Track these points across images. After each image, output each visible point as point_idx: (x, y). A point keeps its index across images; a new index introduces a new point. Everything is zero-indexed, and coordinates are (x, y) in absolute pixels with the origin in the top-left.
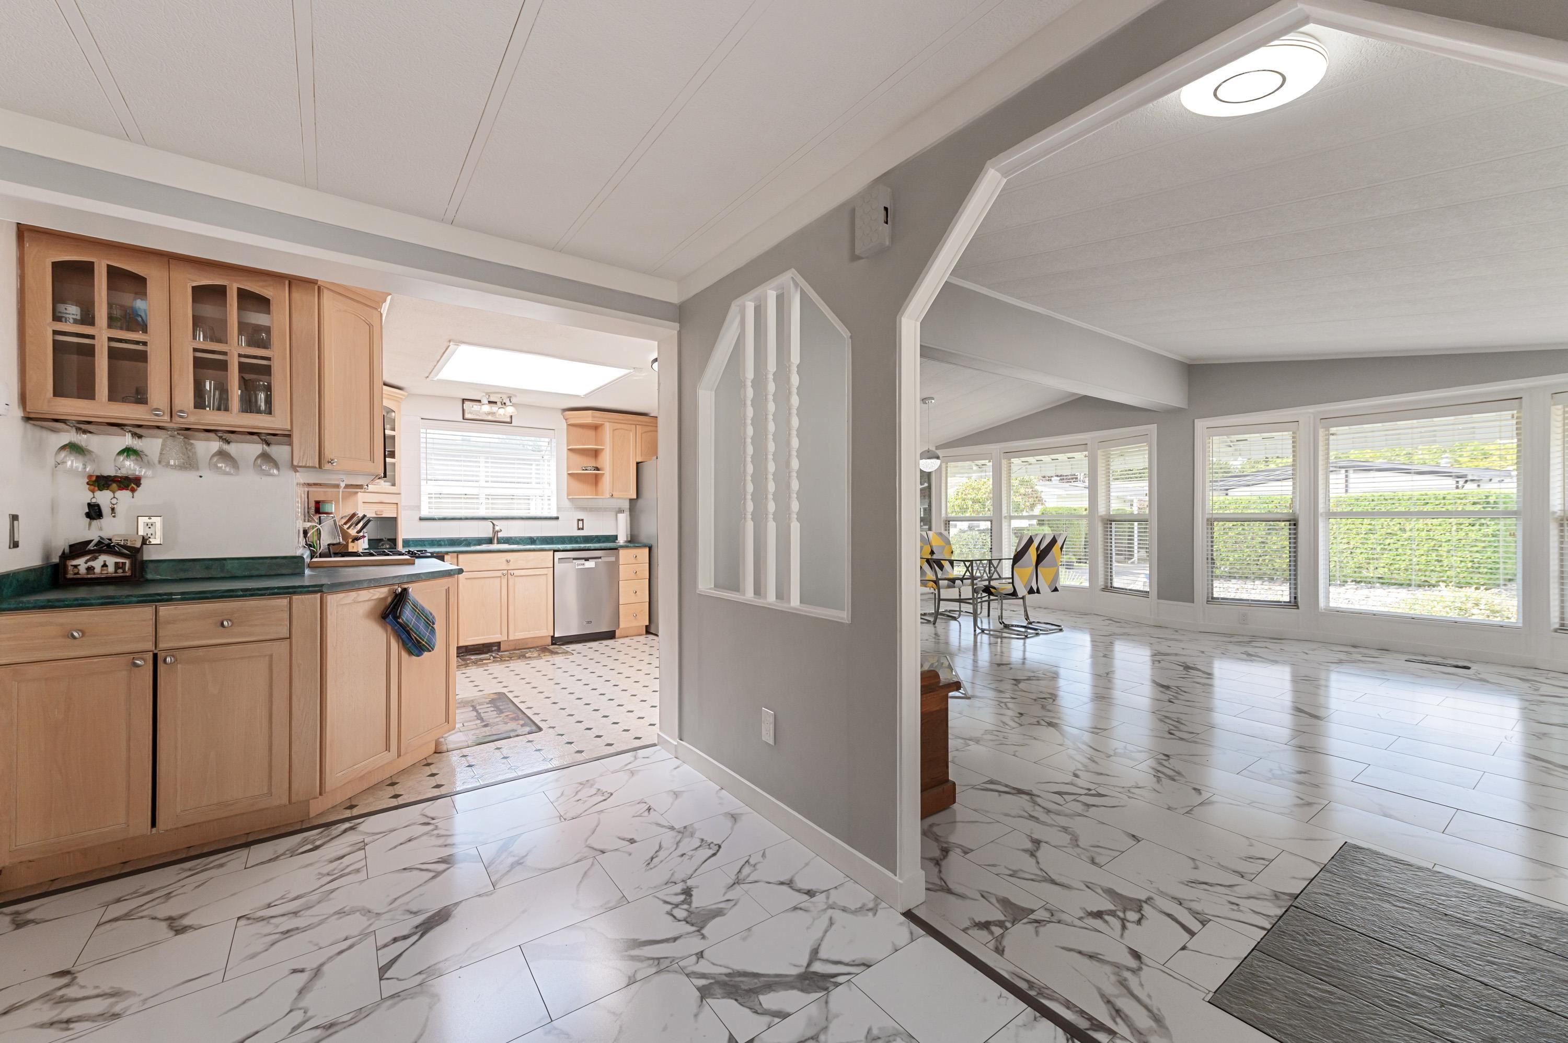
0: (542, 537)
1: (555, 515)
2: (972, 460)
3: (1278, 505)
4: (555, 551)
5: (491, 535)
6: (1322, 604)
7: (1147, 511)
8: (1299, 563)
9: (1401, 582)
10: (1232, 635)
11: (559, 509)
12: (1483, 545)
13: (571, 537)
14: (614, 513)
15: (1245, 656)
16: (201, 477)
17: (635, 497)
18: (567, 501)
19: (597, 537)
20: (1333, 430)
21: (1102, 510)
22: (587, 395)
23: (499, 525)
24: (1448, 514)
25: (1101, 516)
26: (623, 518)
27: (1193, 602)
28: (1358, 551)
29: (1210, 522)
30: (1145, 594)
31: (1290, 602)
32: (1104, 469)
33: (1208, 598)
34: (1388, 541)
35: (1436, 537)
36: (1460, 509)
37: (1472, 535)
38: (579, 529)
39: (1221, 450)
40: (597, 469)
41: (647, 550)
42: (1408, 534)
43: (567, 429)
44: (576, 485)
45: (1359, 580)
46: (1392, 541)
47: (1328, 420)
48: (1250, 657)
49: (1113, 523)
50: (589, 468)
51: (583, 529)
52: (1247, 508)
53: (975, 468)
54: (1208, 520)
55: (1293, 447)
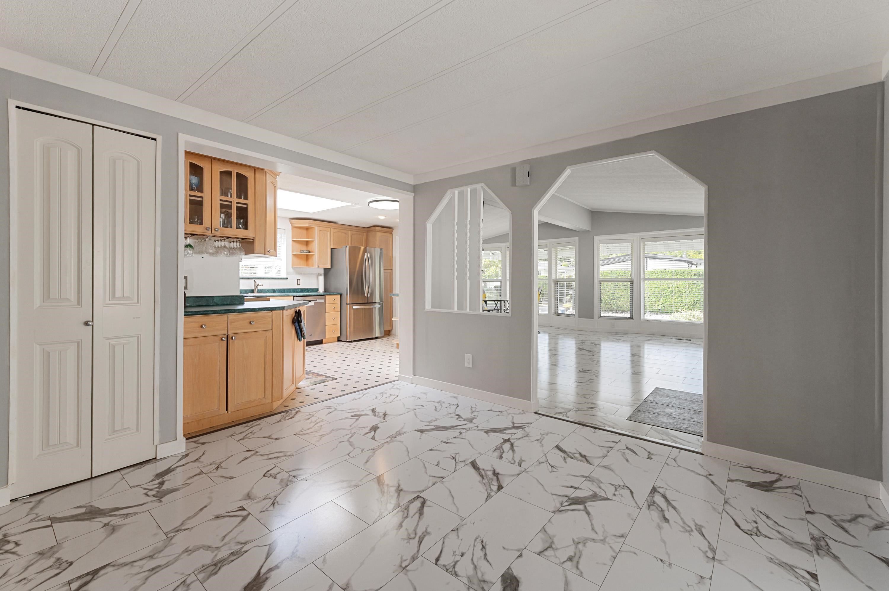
0: (279, 289)
1: (285, 277)
2: (490, 251)
3: (619, 275)
4: (294, 296)
5: (253, 288)
6: (642, 318)
7: (574, 278)
8: (634, 300)
9: (667, 311)
10: (608, 332)
11: (288, 273)
12: (698, 294)
13: (294, 289)
14: (316, 276)
15: (615, 340)
16: (203, 257)
17: (330, 267)
18: (292, 269)
19: (307, 289)
20: (646, 243)
21: (554, 277)
22: (313, 213)
23: (259, 282)
24: (685, 279)
25: (553, 279)
26: (321, 279)
27: (593, 318)
28: (651, 297)
29: (600, 282)
30: (573, 316)
31: (630, 317)
32: (555, 257)
33: (599, 316)
34: (663, 292)
35: (681, 291)
36: (689, 277)
37: (694, 290)
38: (298, 285)
39: (604, 250)
40: (309, 252)
41: (339, 296)
42: (671, 289)
43: (292, 229)
44: (296, 260)
45: (651, 311)
46: (664, 292)
47: (645, 239)
48: (617, 340)
49: (559, 283)
50: (305, 251)
51: (300, 285)
52: (606, 276)
53: (491, 254)
54: (599, 282)
55: (632, 250)
